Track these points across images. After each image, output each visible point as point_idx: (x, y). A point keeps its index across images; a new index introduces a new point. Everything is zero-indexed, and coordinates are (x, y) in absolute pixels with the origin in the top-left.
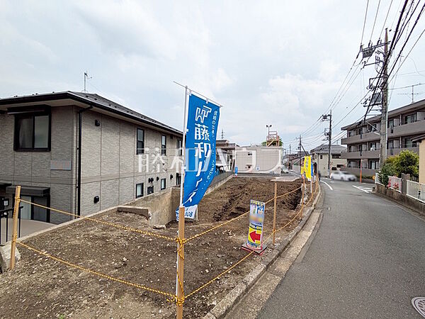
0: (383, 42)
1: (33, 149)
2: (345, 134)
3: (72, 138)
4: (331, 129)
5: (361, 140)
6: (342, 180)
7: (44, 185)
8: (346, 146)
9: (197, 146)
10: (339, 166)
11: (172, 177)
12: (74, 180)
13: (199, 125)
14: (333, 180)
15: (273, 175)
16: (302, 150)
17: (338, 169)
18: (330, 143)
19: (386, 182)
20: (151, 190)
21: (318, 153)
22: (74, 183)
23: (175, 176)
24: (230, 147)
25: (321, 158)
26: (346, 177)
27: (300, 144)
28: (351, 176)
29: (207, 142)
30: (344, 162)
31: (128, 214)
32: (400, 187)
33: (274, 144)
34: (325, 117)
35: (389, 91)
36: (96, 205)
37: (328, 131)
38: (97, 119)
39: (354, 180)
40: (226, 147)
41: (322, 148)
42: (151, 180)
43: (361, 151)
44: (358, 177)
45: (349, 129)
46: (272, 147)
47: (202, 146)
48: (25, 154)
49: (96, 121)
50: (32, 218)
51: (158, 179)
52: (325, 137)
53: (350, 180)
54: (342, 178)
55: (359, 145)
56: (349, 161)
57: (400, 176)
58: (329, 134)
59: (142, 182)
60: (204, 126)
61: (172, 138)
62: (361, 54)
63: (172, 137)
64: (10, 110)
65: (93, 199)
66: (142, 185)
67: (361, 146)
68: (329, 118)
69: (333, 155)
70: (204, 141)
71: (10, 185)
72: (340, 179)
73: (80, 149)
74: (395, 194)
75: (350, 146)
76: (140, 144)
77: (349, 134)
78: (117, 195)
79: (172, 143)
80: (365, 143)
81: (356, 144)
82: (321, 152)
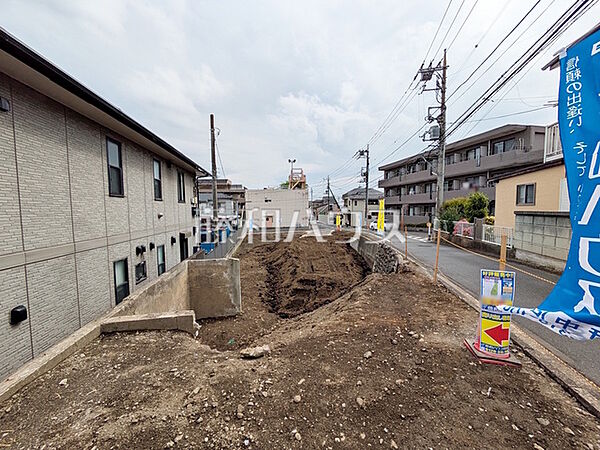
2: (381, 175)
4: (368, 168)
5: (400, 183)
8: (383, 190)
10: (374, 214)
11: (173, 240)
16: (331, 195)
17: (373, 217)
18: (367, 185)
19: (451, 228)
20: (141, 269)
21: (352, 197)
23: (178, 240)
24: (233, 189)
25: (356, 205)
27: (329, 188)
31: (140, 337)
32: (471, 234)
33: (299, 186)
34: (362, 153)
36: (17, 330)
37: (365, 171)
40: (227, 190)
41: (357, 191)
42: (140, 251)
43: (400, 195)
45: (387, 170)
46: (297, 190)
51: (152, 246)
52: (362, 178)
55: (398, 188)
56: (387, 207)
57: (471, 221)
58: (366, 174)
59: (123, 257)
61: (169, 166)
62: (420, 76)
63: (169, 164)
65: (7, 317)
66: (125, 262)
67: (399, 190)
68: (366, 154)
69: (370, 200)
74: (464, 240)
75: (387, 190)
76: (114, 174)
77: (386, 175)
78: (74, 292)
79: (170, 176)
80: (403, 186)
81: (395, 187)
82: (357, 197)
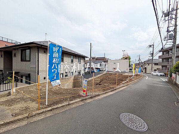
0: (175, 9)
1: (26, 61)
3: (36, 57)
4: (153, 51)
5: (169, 57)
6: (157, 75)
7: (28, 72)
8: (161, 59)
9: (54, 59)
10: (157, 69)
11: (76, 71)
12: (37, 71)
13: (55, 53)
14: (153, 75)
15: (125, 72)
16: (140, 61)
17: (157, 70)
18: (153, 58)
20: (66, 76)
21: (147, 63)
22: (37, 72)
25: (149, 65)
26: (159, 74)
27: (139, 59)
28: (162, 74)
29: (57, 58)
30: (160, 67)
32: (175, 79)
33: (126, 59)
34: (150, 46)
35: (177, 33)
36: (44, 80)
37: (152, 52)
38: (45, 50)
39: (163, 76)
42: (66, 72)
43: (168, 61)
44: (165, 74)
46: (125, 60)
47: (55, 59)
48: (24, 62)
49: (44, 51)
50: (26, 83)
52: (150, 55)
53: (161, 75)
54: (157, 74)
56: (163, 66)
57: (175, 73)
58: (153, 54)
59: (63, 73)
60: (57, 53)
61: (76, 56)
62: (164, 15)
64: (19, 48)
65: (43, 78)
67: (168, 59)
68: (152, 46)
70: (56, 58)
71: (20, 72)
72: (156, 75)
73: (38, 61)
74: (173, 82)
75: (163, 59)
76: (62, 59)
77: (163, 54)
81: (166, 58)
82: (149, 62)
